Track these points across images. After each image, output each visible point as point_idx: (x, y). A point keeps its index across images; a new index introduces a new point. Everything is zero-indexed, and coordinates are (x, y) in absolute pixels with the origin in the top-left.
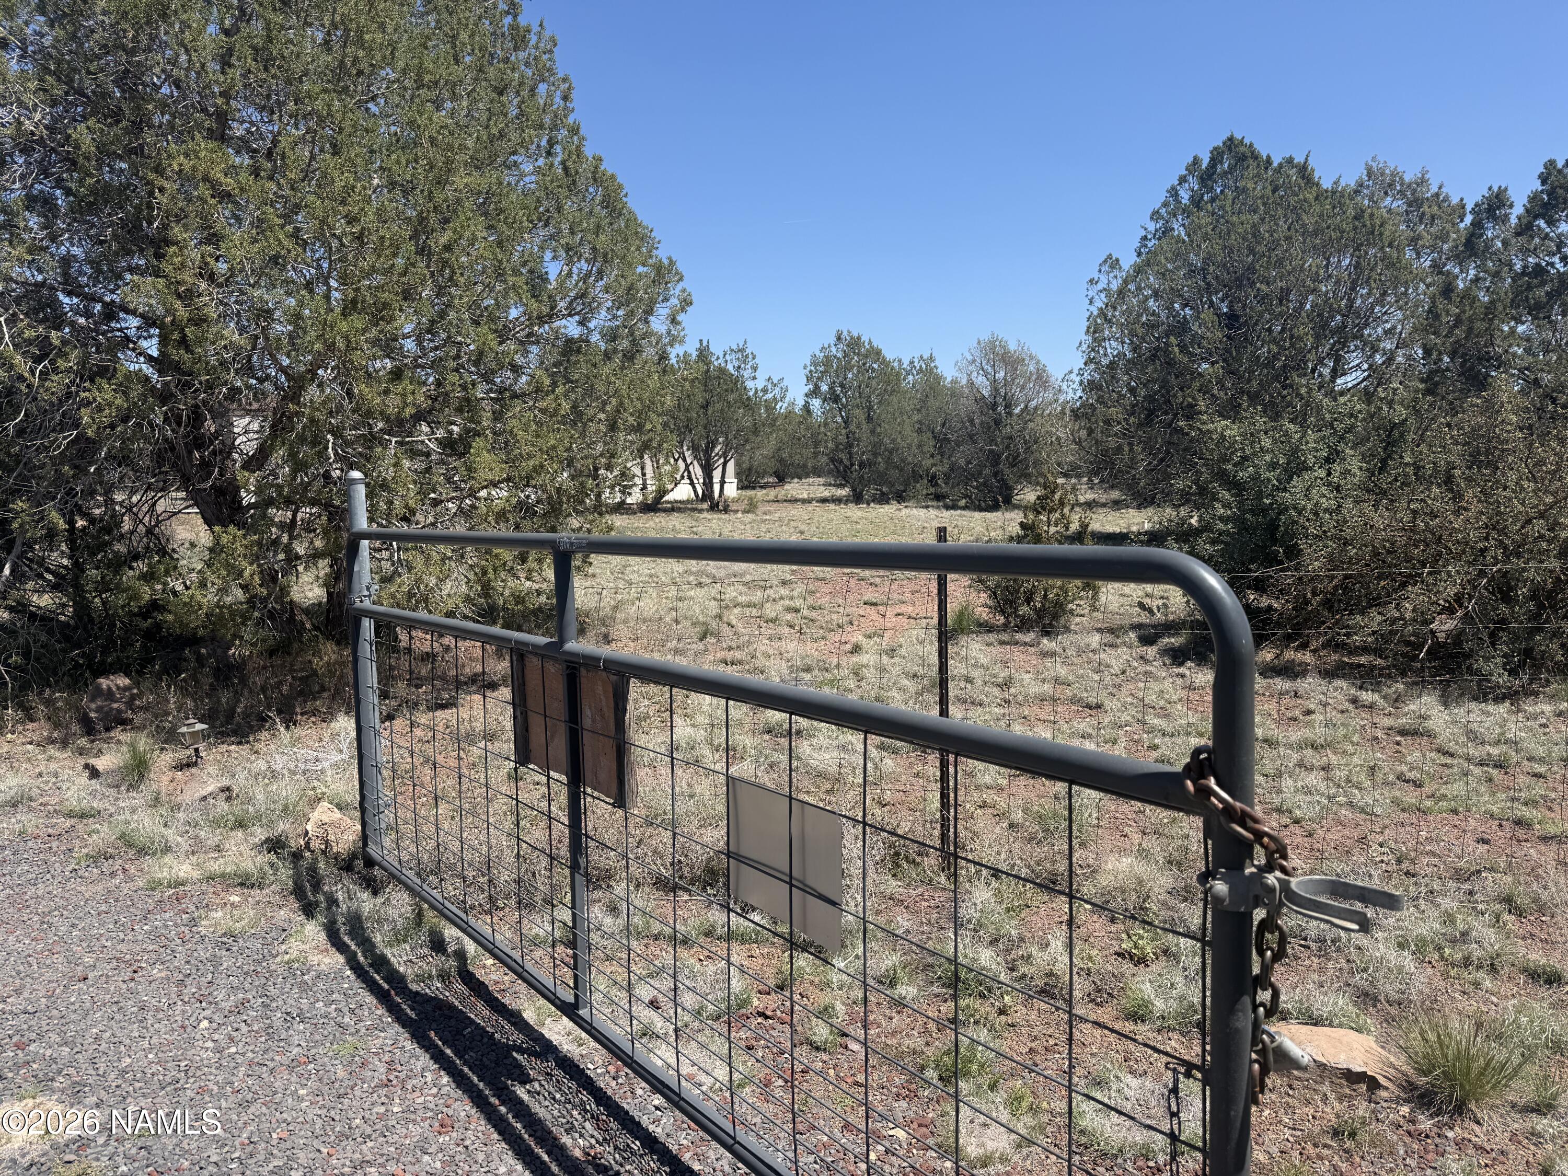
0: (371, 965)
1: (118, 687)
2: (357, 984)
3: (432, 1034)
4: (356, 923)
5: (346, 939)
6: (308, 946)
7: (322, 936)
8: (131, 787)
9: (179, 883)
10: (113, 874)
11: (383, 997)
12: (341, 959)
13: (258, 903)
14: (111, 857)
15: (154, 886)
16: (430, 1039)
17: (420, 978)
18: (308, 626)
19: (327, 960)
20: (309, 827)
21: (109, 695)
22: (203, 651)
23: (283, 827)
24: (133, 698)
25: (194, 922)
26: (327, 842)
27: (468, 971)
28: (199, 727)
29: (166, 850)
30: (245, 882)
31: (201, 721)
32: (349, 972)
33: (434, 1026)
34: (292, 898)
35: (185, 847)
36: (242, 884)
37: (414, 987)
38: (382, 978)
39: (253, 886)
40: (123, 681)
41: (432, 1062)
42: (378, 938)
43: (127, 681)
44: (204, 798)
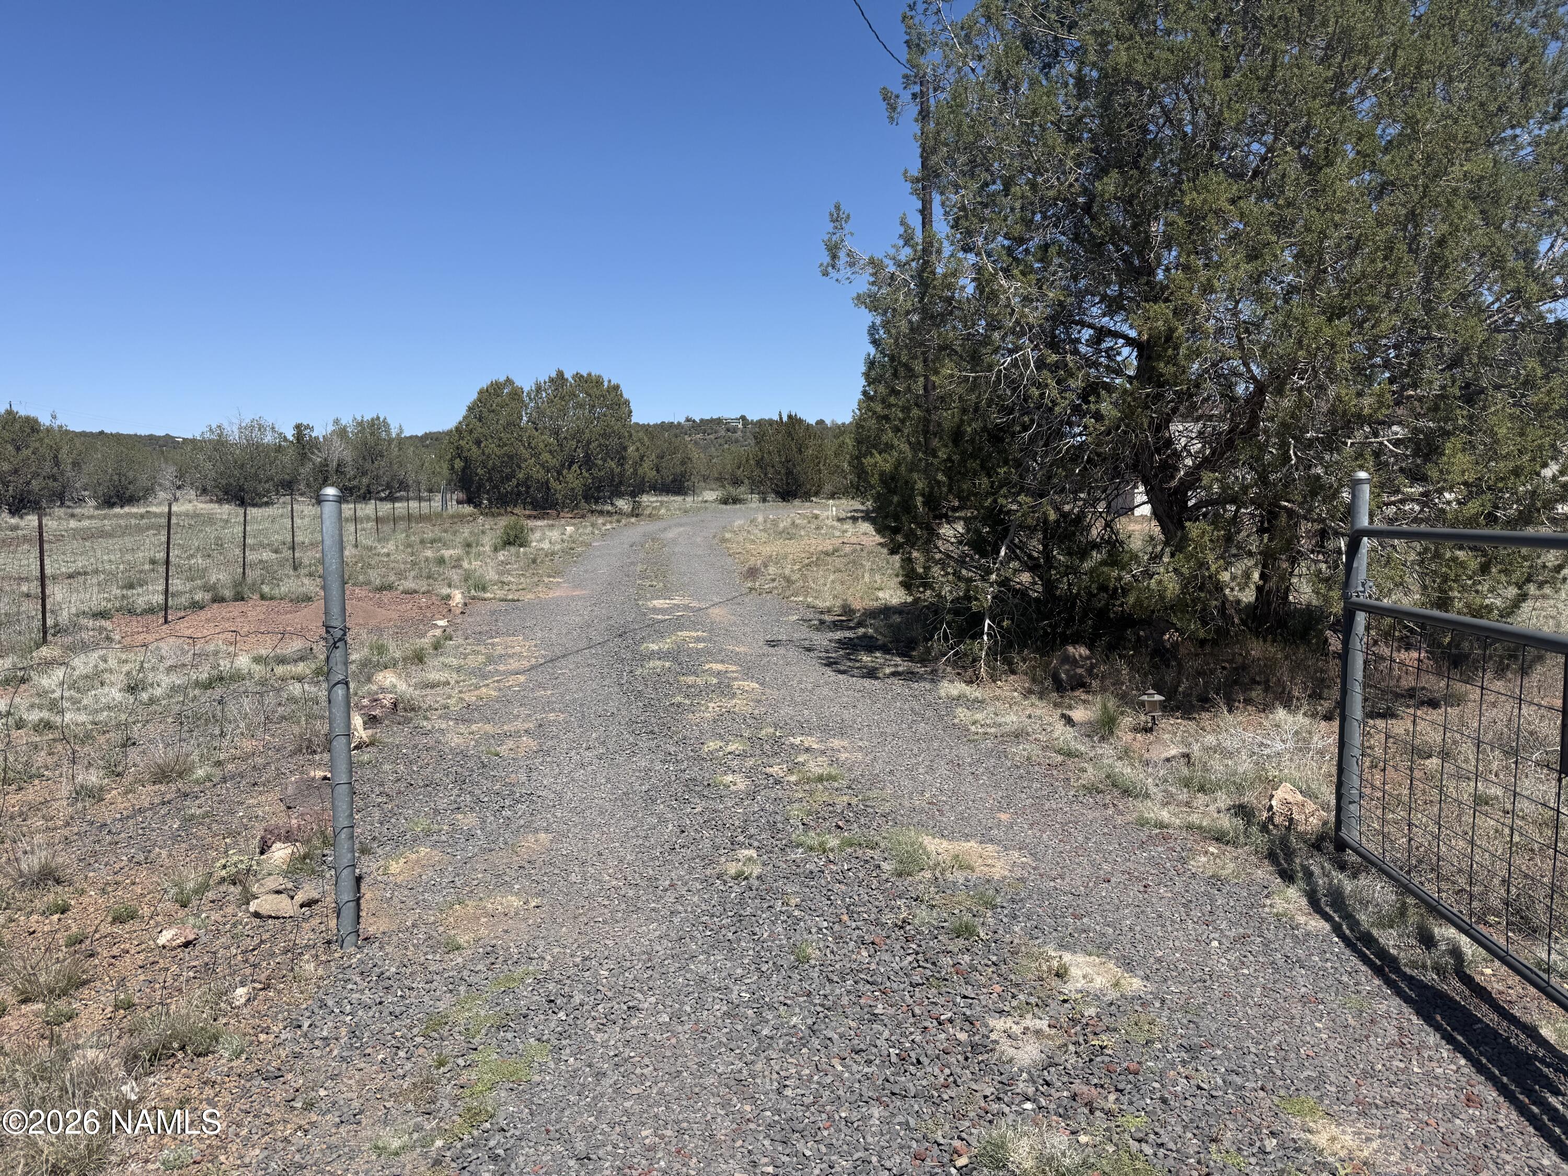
0: (1358, 939)
1: (1081, 656)
2: (1348, 952)
3: (1439, 1018)
4: (1337, 898)
5: (1328, 909)
6: (1291, 906)
7: (1304, 902)
8: (1103, 739)
9: (1161, 825)
10: (1105, 806)
11: (1378, 971)
12: (1327, 927)
13: (1237, 858)
14: (1102, 792)
15: (1142, 823)
16: (1437, 1022)
17: (1413, 964)
18: (1236, 620)
19: (1313, 923)
20: (1274, 803)
21: (1074, 662)
22: (1142, 633)
23: (1249, 798)
24: (1093, 666)
25: (1184, 861)
26: (1291, 820)
27: (1465, 973)
28: (1158, 698)
29: (1147, 796)
30: (1220, 838)
31: (1160, 693)
32: (1336, 939)
33: (1438, 1010)
34: (1266, 862)
35: (1160, 796)
36: (1217, 839)
37: (1408, 970)
38: (1372, 953)
39: (1228, 843)
40: (1083, 651)
41: (1444, 1042)
42: (1362, 917)
43: (1088, 652)
44: (1168, 760)
